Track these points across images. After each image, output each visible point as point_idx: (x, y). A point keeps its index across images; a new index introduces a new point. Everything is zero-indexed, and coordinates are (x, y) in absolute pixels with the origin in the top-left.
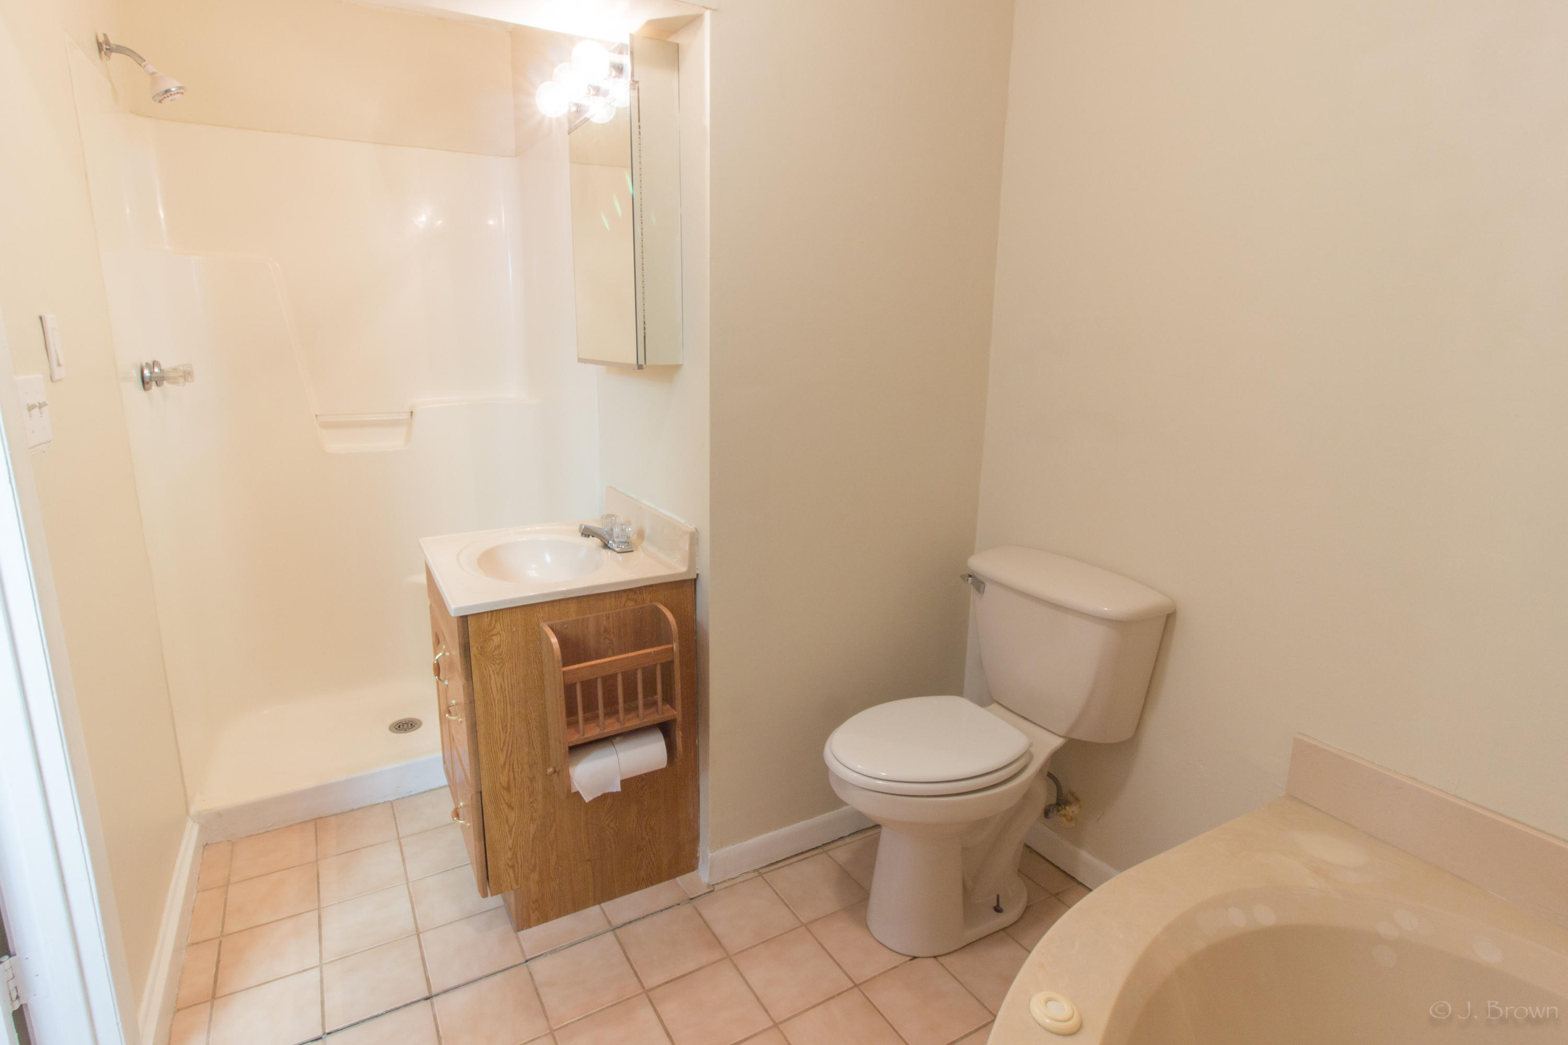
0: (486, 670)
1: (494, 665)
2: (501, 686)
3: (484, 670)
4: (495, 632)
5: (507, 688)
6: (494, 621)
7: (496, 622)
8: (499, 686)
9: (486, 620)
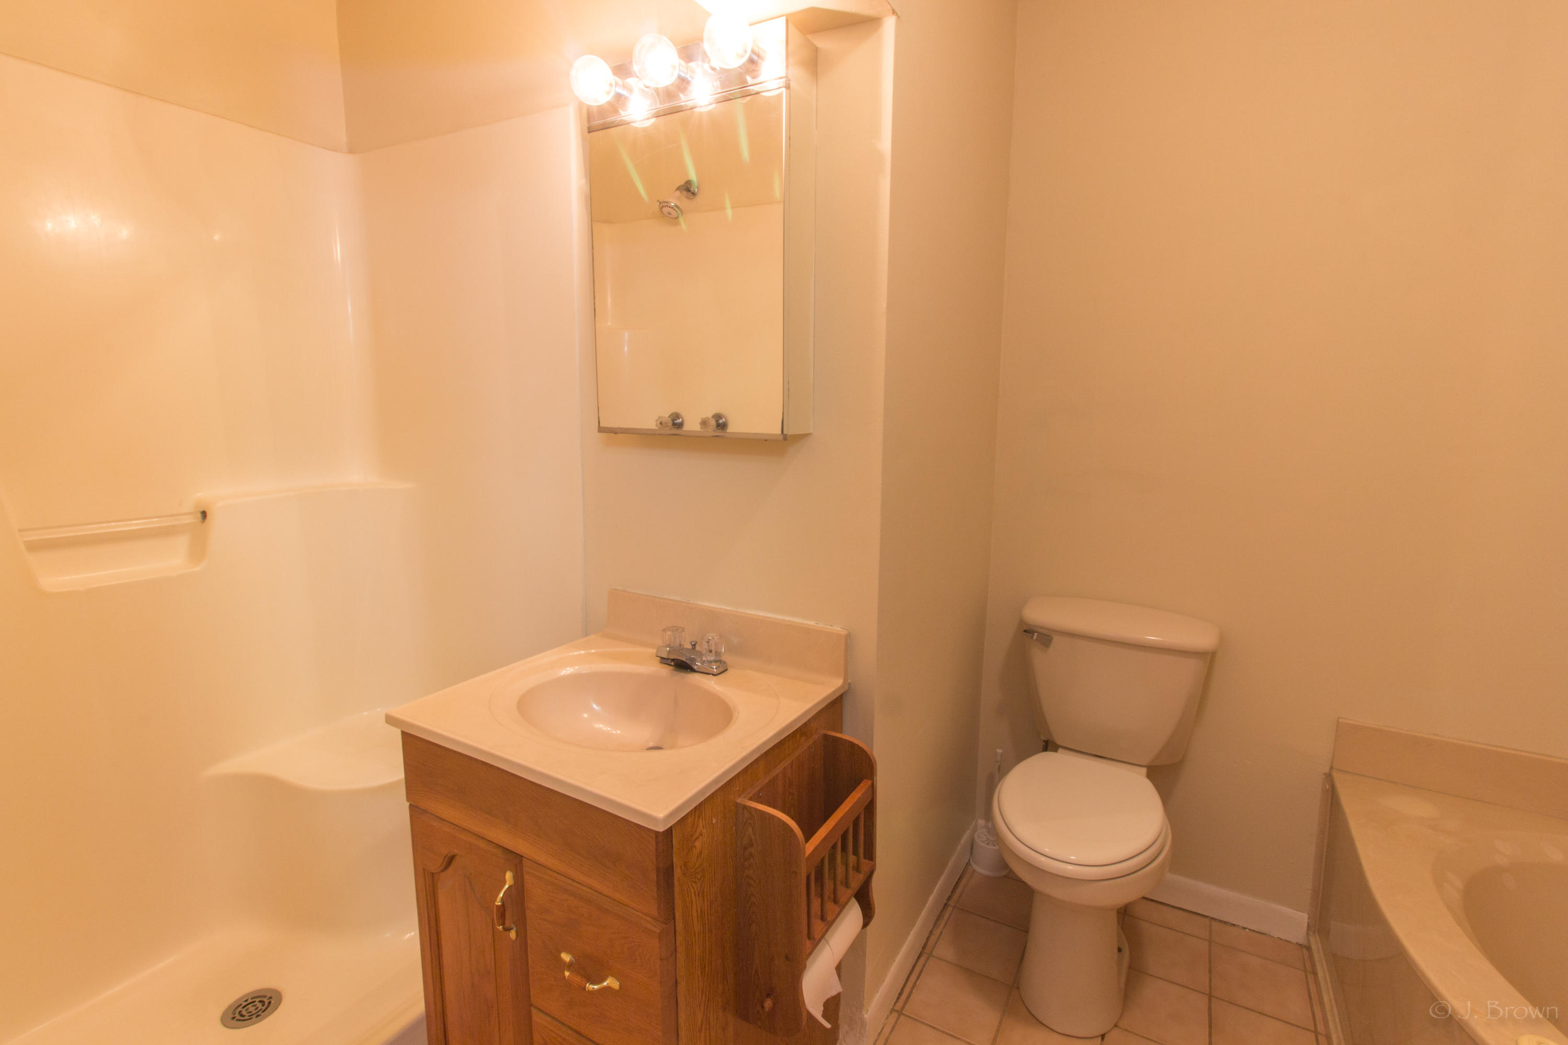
0: (688, 896)
1: (696, 882)
2: (701, 911)
3: (687, 896)
4: (697, 834)
5: (706, 910)
6: (697, 819)
7: (699, 817)
8: (699, 910)
9: (690, 820)
